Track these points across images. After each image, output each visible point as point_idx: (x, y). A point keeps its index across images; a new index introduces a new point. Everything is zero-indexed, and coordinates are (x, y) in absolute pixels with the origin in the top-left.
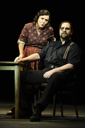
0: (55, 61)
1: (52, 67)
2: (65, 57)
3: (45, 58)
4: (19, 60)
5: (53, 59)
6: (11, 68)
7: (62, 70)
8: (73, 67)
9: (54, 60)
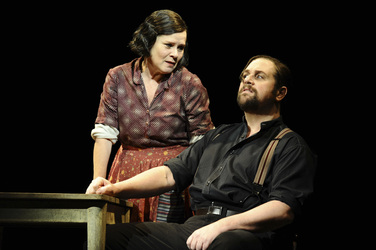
0: (226, 193)
1: (217, 212)
2: (260, 178)
3: (191, 181)
4: (103, 189)
5: (221, 183)
6: (77, 216)
7: (250, 224)
8: (288, 212)
9: (225, 187)
